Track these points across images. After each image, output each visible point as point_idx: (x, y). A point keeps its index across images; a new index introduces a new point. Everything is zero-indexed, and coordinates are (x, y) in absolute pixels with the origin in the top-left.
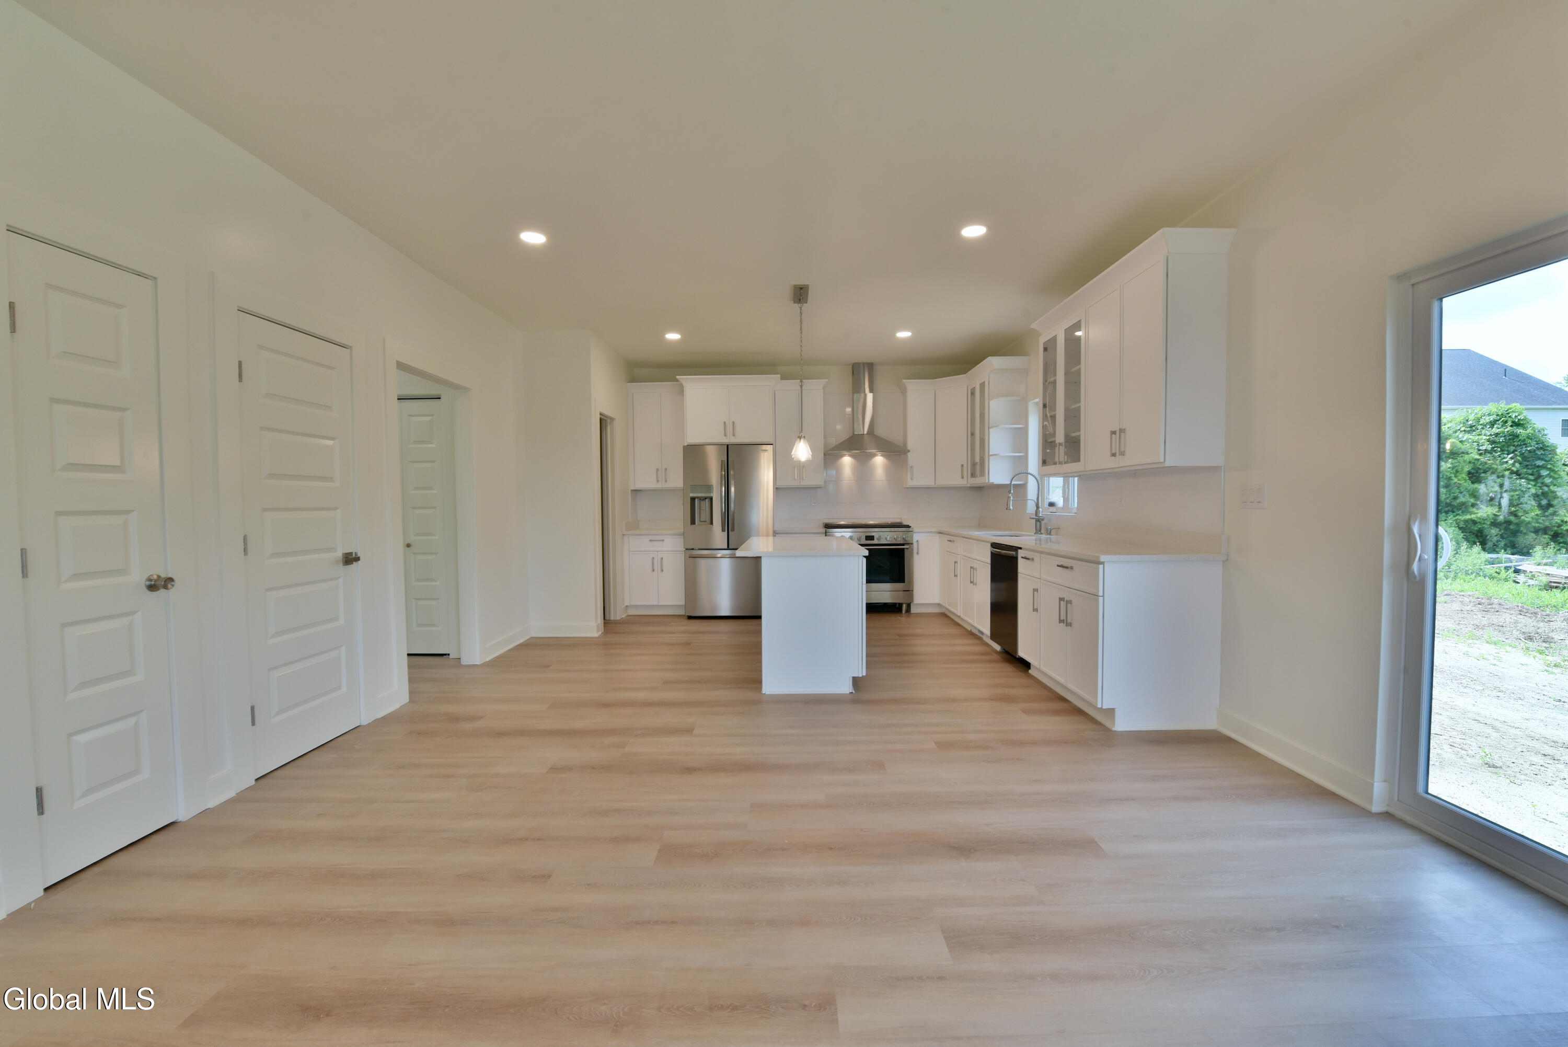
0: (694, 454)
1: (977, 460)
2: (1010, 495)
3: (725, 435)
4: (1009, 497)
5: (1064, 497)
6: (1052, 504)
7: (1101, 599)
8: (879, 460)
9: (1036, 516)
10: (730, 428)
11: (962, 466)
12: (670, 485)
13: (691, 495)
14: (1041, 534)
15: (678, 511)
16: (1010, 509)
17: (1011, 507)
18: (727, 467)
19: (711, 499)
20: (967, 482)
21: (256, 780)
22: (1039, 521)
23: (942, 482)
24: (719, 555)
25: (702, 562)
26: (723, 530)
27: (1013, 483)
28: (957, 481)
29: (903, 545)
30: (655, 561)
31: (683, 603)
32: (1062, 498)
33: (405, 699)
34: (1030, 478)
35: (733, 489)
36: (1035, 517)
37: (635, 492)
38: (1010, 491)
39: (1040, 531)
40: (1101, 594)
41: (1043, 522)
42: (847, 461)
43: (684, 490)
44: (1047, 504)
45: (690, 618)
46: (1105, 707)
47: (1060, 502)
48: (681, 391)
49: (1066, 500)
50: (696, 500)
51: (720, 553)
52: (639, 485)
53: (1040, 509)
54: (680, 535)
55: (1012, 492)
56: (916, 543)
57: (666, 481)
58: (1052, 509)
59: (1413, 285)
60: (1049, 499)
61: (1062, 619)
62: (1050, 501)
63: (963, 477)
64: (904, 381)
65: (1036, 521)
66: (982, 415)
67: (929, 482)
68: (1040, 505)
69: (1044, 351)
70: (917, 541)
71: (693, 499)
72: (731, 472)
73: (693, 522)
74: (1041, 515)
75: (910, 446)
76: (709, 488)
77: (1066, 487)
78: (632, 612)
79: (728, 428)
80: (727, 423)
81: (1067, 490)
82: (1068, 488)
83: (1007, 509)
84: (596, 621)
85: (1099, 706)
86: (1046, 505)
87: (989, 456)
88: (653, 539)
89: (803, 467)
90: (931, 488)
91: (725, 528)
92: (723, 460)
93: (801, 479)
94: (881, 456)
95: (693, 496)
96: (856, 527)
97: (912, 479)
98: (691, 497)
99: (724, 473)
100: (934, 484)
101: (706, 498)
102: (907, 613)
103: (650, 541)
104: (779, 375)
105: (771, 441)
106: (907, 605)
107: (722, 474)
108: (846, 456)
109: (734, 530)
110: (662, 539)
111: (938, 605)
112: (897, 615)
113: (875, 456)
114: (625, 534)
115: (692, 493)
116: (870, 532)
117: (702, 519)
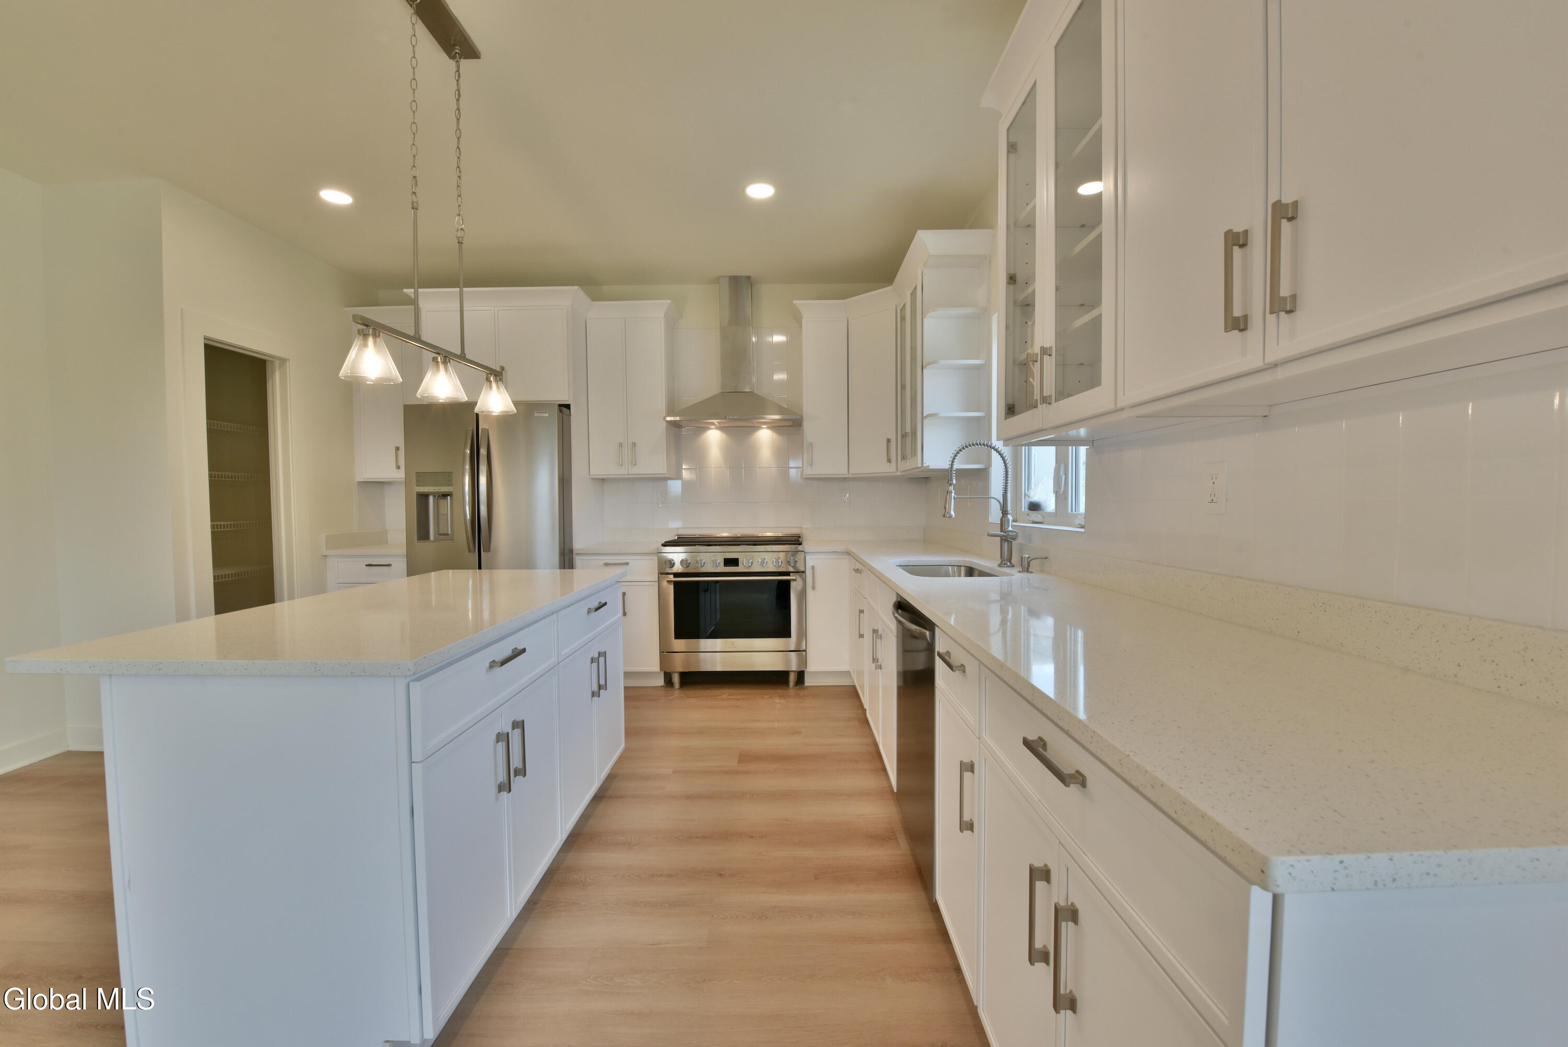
1: (908, 430)
2: (951, 488)
4: (949, 492)
5: (1056, 493)
6: (1034, 507)
8: (765, 435)
9: (1002, 530)
11: (889, 441)
13: (419, 490)
14: (1013, 566)
16: (950, 516)
17: (952, 513)
18: (473, 441)
19: (452, 496)
20: (897, 468)
22: (1007, 540)
23: (857, 470)
26: (471, 550)
27: (956, 466)
28: (881, 467)
29: (788, 574)
32: (1054, 495)
34: (995, 455)
35: (483, 480)
36: (999, 533)
38: (951, 480)
39: (1010, 560)
41: (1014, 542)
42: (712, 437)
43: (406, 481)
44: (1027, 507)
47: (1050, 504)
49: (1061, 495)
50: (431, 498)
52: (371, 474)
53: (1010, 517)
55: (954, 482)
56: (811, 571)
58: (1035, 516)
60: (1029, 497)
61: (1038, 945)
62: (1030, 500)
63: (889, 461)
64: (797, 301)
65: (1002, 540)
66: (914, 348)
67: (840, 470)
68: (1009, 508)
69: (1008, 152)
71: (423, 498)
73: (424, 536)
74: (1010, 529)
75: (808, 412)
77: (1062, 472)
81: (1064, 476)
82: (1066, 474)
83: (944, 516)
86: (1024, 506)
87: (923, 418)
88: (373, 564)
89: (634, 444)
90: (845, 478)
91: (475, 547)
92: (471, 428)
93: (632, 463)
94: (768, 428)
95: (421, 491)
96: (710, 543)
97: (811, 465)
98: (417, 492)
99: (468, 452)
100: (847, 473)
101: (445, 495)
102: (797, 687)
103: (366, 565)
104: (576, 287)
105: (564, 399)
106: (797, 673)
107: (464, 453)
108: (712, 428)
109: (488, 550)
110: (387, 564)
111: (848, 674)
112: (779, 691)
113: (759, 428)
114: (326, 556)
115: (419, 486)
116: (732, 552)
117: (442, 531)
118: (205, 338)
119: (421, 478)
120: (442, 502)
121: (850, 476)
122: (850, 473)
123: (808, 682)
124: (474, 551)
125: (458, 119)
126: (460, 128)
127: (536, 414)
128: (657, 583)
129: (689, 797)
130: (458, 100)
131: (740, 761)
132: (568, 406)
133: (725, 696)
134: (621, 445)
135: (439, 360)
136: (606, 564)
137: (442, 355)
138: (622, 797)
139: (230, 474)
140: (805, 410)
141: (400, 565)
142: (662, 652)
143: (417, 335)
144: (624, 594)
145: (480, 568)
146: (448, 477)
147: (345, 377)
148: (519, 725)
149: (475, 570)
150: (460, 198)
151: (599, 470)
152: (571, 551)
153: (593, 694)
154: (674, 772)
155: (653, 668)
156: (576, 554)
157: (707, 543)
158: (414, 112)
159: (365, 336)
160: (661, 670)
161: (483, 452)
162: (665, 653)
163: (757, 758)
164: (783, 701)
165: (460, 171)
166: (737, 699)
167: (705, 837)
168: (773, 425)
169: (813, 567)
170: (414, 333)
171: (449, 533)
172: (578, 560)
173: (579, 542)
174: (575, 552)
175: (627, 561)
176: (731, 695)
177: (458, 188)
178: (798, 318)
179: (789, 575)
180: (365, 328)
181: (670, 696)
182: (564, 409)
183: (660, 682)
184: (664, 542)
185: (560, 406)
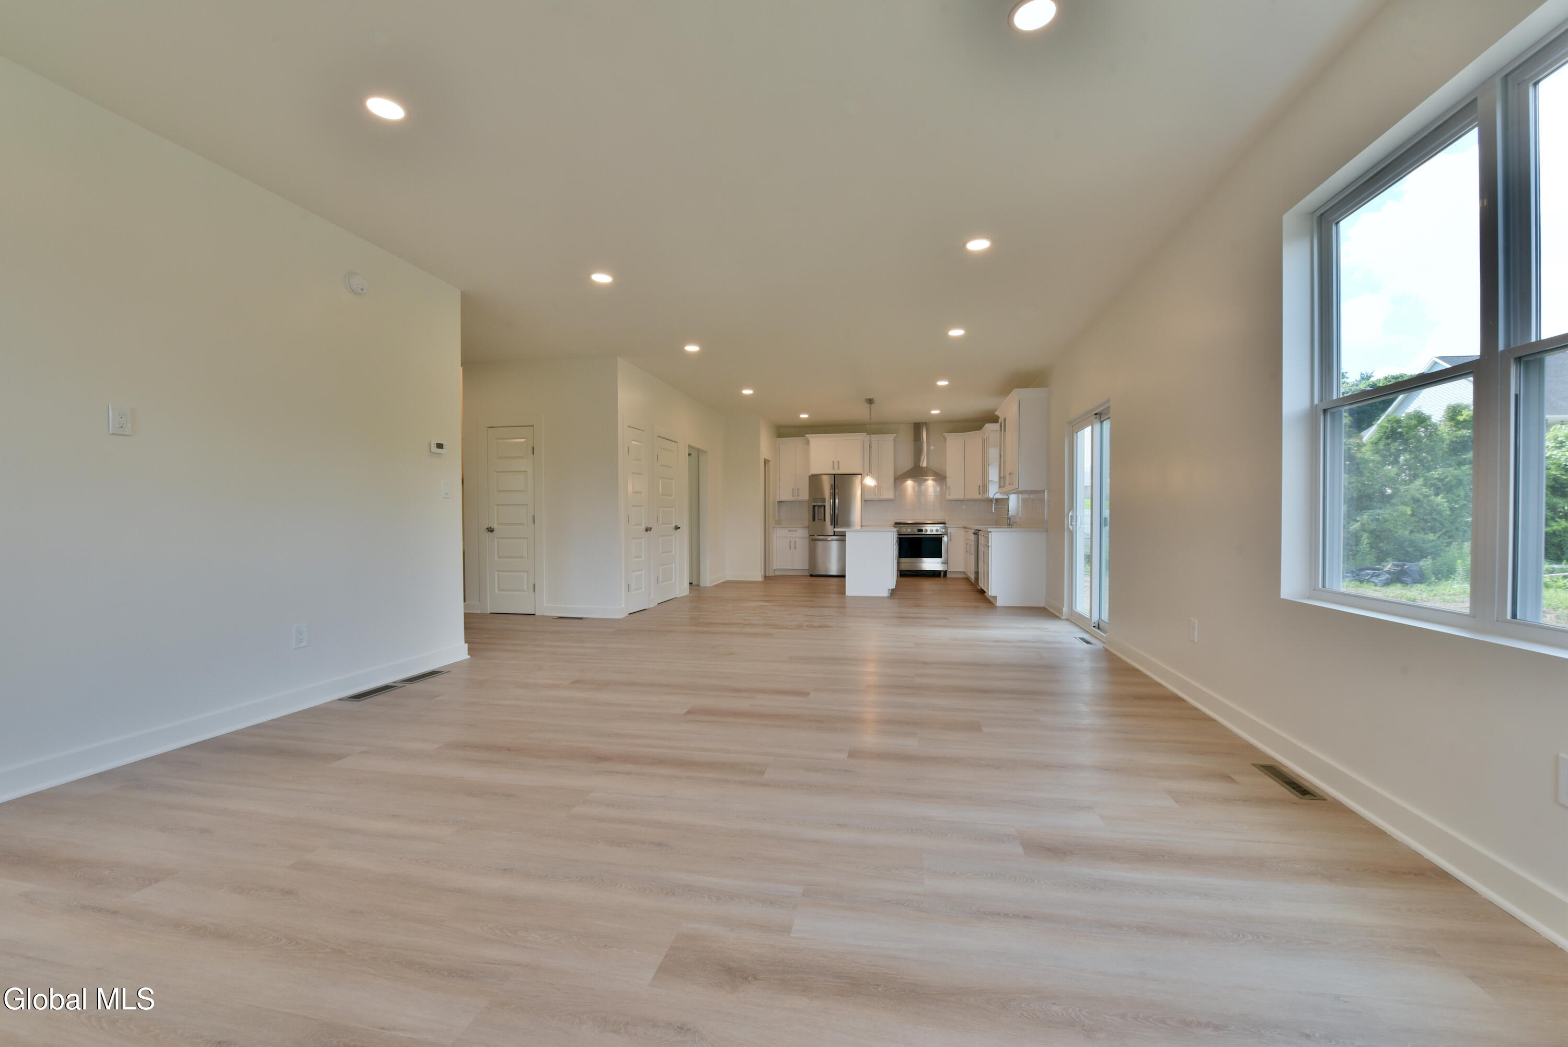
0: (815, 480)
1: (985, 483)
3: (833, 469)
7: (990, 548)
8: (930, 483)
10: (836, 466)
11: (979, 486)
12: (800, 498)
13: (813, 504)
15: (806, 514)
18: (834, 487)
19: (825, 506)
20: (982, 497)
21: (658, 604)
22: (1009, 519)
23: (968, 497)
24: (829, 539)
25: (820, 544)
26: (831, 525)
29: (941, 535)
30: (792, 544)
31: (807, 568)
33: (688, 593)
35: (837, 501)
36: (1008, 517)
37: (780, 502)
39: (1009, 524)
40: (990, 545)
42: (909, 483)
43: (809, 501)
45: (811, 576)
46: (992, 595)
48: (808, 442)
50: (816, 507)
51: (830, 538)
52: (782, 499)
54: (806, 527)
57: (798, 496)
59: (1072, 426)
63: (977, 495)
64: (944, 434)
67: (958, 496)
70: (950, 533)
71: (814, 507)
72: (837, 491)
73: (814, 520)
74: (1010, 516)
75: (948, 474)
76: (824, 500)
78: (777, 573)
79: (835, 464)
80: (835, 462)
84: (761, 572)
85: (990, 595)
87: (989, 481)
90: (964, 500)
91: (833, 523)
93: (879, 494)
94: (931, 480)
97: (950, 495)
99: (832, 491)
101: (821, 506)
102: (945, 578)
103: (789, 531)
105: (860, 472)
106: (944, 572)
108: (909, 481)
109: (837, 524)
110: (795, 530)
111: (964, 572)
112: (938, 579)
113: (928, 480)
116: (919, 527)
119: (815, 500)
123: (949, 575)
132: (861, 475)
134: (875, 487)
157: (910, 524)
164: (939, 583)
168: (934, 479)
178: (946, 440)
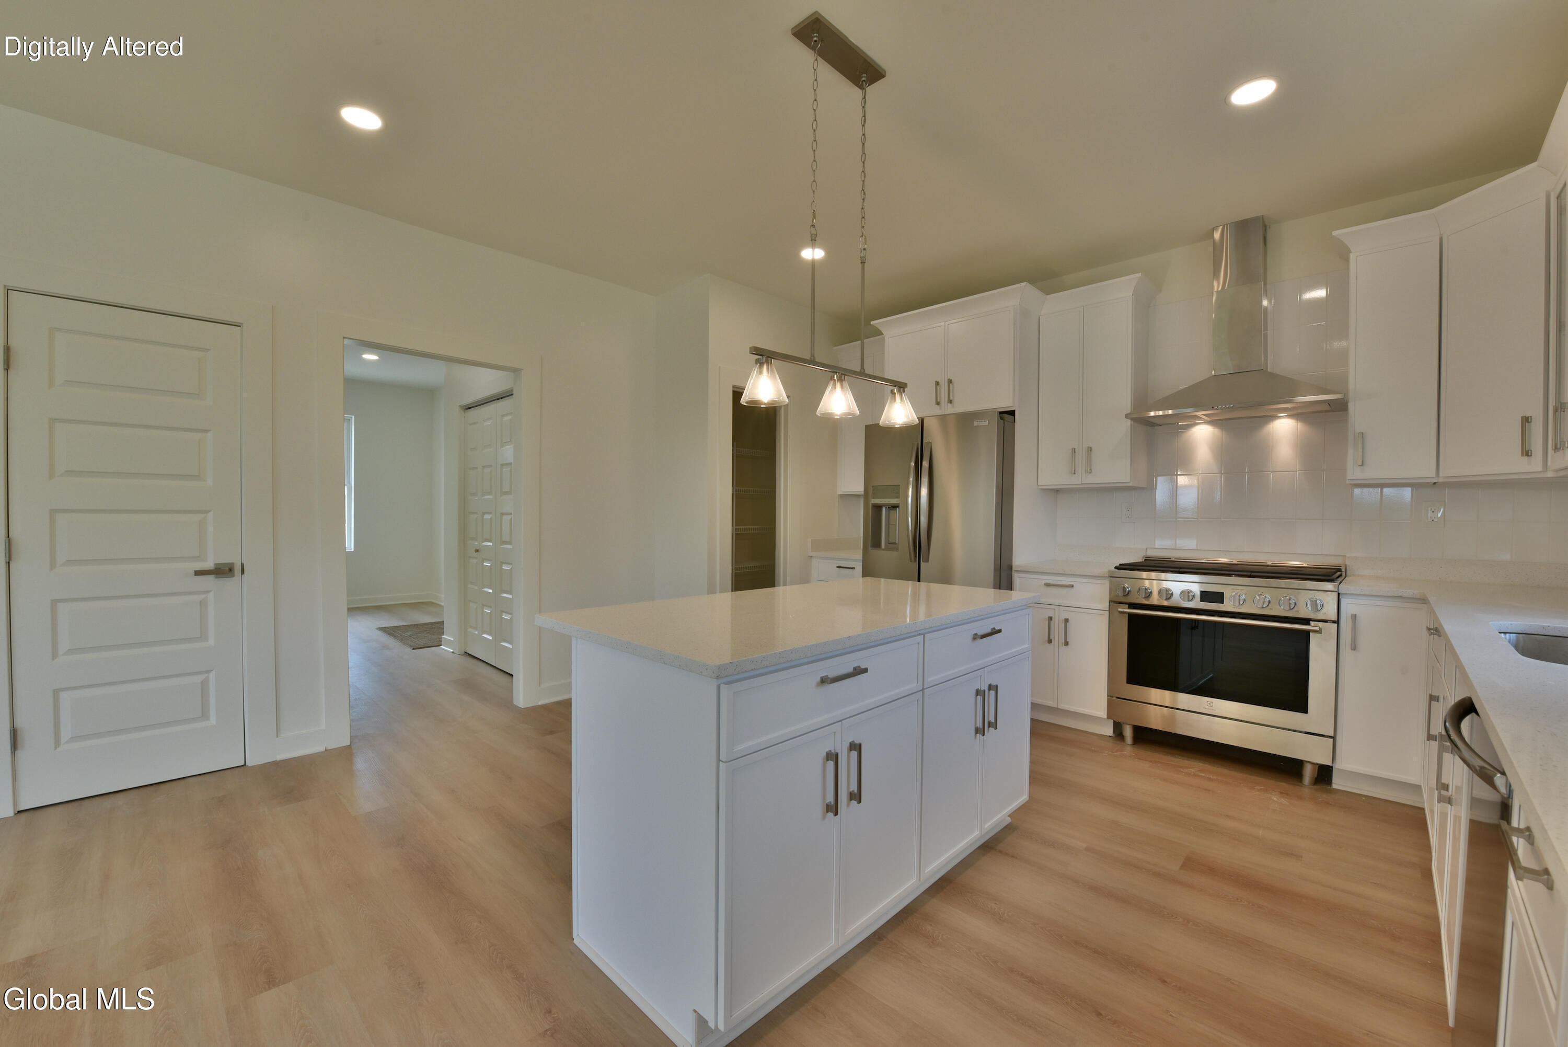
3: (938, 403)
8: (1284, 427)
10: (944, 391)
11: (1527, 420)
13: (874, 501)
18: (919, 454)
19: (900, 508)
20: (1545, 466)
23: (1454, 471)
28: (1510, 465)
35: (924, 492)
43: (865, 493)
50: (884, 509)
52: (846, 488)
56: (1350, 621)
63: (1527, 455)
67: (1425, 470)
71: (877, 509)
73: (877, 544)
79: (941, 390)
80: (941, 383)
88: (842, 566)
89: (1090, 449)
90: (1435, 483)
91: (915, 556)
92: (916, 443)
93: (1086, 471)
94: (1289, 416)
95: (875, 503)
96: (1181, 570)
97: (1362, 465)
98: (872, 504)
99: (913, 464)
100: (1433, 474)
101: (894, 507)
102: (1315, 787)
103: (837, 567)
104: (1024, 284)
105: (1005, 404)
106: (1317, 766)
107: (910, 465)
108: (1200, 423)
109: (927, 561)
110: (852, 567)
111: (1417, 788)
112: (1284, 784)
113: (1274, 417)
114: (811, 557)
115: (873, 498)
116: (1214, 584)
117: (891, 540)
118: (733, 387)
119: (876, 491)
120: (892, 513)
121: (1441, 480)
122: (1441, 474)
123: (1338, 783)
124: (915, 561)
125: (864, 144)
126: (865, 152)
127: (976, 424)
128: (1108, 612)
129: (1097, 890)
130: (863, 126)
131: (1183, 867)
132: (1012, 413)
133: (1193, 770)
134: (1074, 451)
135: (835, 378)
136: (1047, 585)
137: (839, 373)
138: (1013, 857)
139: (752, 489)
140: (1351, 386)
141: (859, 569)
142: (1111, 696)
143: (812, 358)
144: (1067, 620)
145: (919, 580)
146: (897, 491)
147: (747, 403)
148: (856, 747)
149: (915, 582)
150: (863, 219)
151: (1049, 479)
152: (1010, 567)
153: (977, 731)
154: (1087, 849)
155: (1099, 713)
156: (1016, 571)
157: (1178, 570)
158: (814, 151)
159: (761, 364)
160: (1109, 717)
161: (925, 464)
162: (1115, 700)
163: (1211, 870)
164: (1284, 801)
165: (864, 194)
166: (1210, 779)
167: (1095, 951)
168: (1295, 412)
169: (1354, 617)
170: (810, 356)
171: (897, 542)
172: (1017, 579)
173: (1021, 557)
174: (1014, 568)
175: (1072, 583)
176: (1202, 771)
177: (862, 210)
178: (1343, 254)
179: (1309, 624)
180: (761, 357)
181: (1117, 751)
182: (1006, 416)
183: (1108, 730)
184: (1118, 565)
185: (1001, 413)
